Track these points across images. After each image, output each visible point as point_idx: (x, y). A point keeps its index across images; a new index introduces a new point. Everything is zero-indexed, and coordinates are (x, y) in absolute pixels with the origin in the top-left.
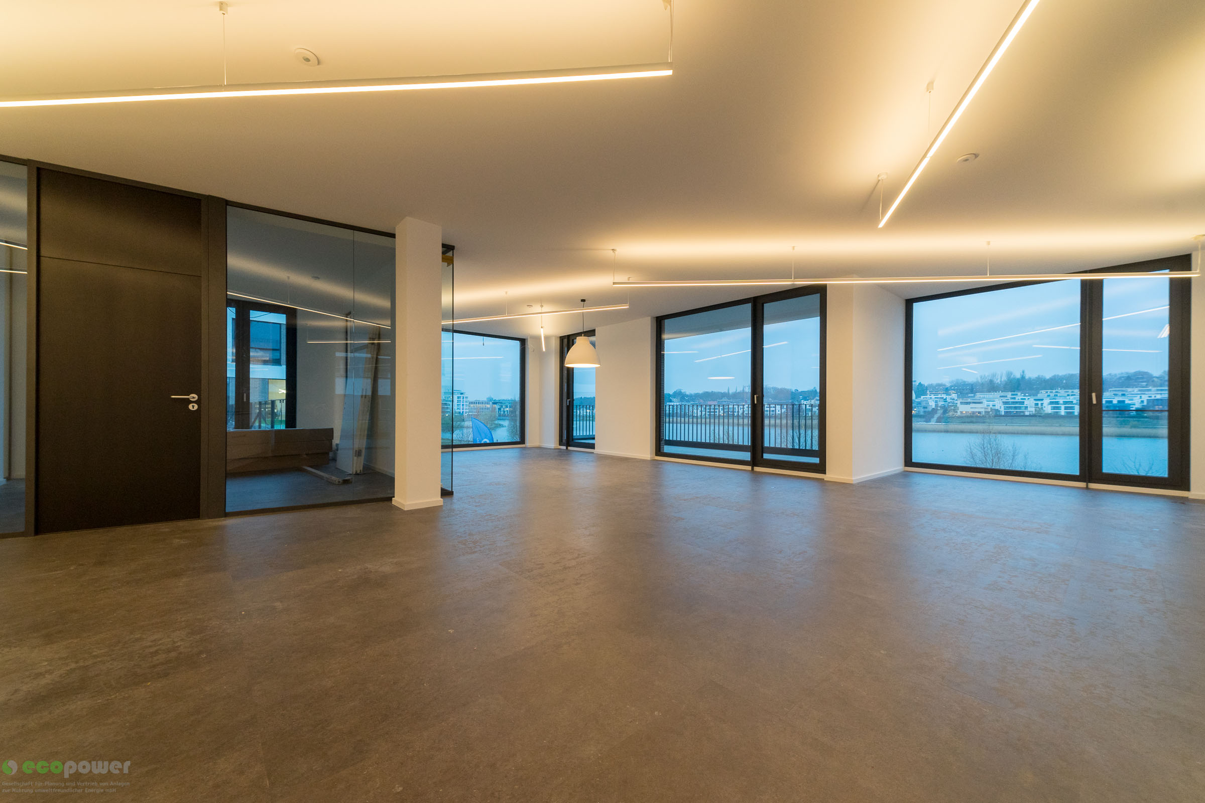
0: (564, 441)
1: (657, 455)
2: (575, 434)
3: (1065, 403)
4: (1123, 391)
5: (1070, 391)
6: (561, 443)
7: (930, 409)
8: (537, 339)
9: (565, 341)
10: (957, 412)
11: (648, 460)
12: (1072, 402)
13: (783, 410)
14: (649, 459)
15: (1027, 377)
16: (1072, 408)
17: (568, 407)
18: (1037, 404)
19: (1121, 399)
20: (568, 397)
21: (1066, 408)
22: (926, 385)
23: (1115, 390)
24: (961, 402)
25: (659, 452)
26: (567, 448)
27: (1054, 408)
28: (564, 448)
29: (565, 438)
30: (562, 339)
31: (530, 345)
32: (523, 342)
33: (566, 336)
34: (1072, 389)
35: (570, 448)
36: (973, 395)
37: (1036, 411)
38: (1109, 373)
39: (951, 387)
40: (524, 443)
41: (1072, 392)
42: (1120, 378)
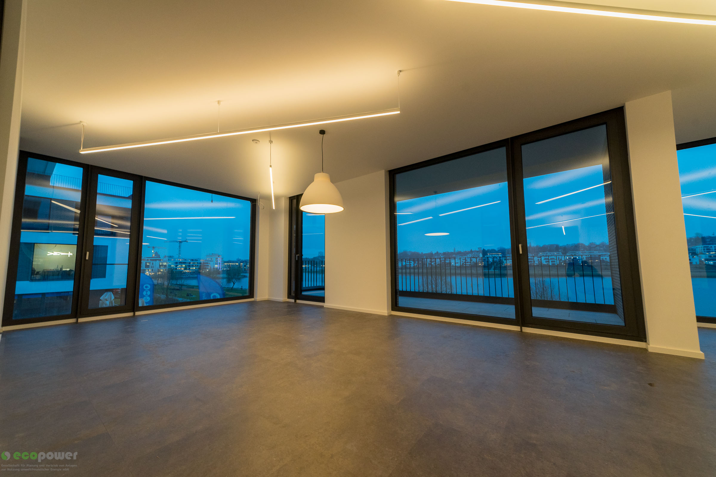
0: (293, 294)
1: (393, 309)
2: (304, 286)
3: (551, 259)
4: (574, 253)
5: (552, 253)
6: (289, 296)
7: (490, 263)
8: (268, 198)
9: (295, 201)
10: (503, 264)
11: (385, 316)
12: (554, 258)
13: (415, 265)
14: (387, 315)
15: (532, 246)
16: (554, 261)
17: (297, 262)
18: (538, 260)
19: (574, 257)
20: (297, 253)
21: (552, 262)
22: (486, 250)
23: (572, 252)
24: (505, 259)
25: (395, 306)
26: (295, 301)
27: (547, 262)
28: (293, 301)
29: (294, 290)
30: (291, 199)
31: (261, 204)
32: (254, 202)
33: (295, 196)
34: (552, 252)
35: (298, 301)
36: (509, 255)
37: (538, 263)
38: (567, 244)
39: (498, 251)
40: (253, 297)
41: (553, 253)
42: (572, 246)
